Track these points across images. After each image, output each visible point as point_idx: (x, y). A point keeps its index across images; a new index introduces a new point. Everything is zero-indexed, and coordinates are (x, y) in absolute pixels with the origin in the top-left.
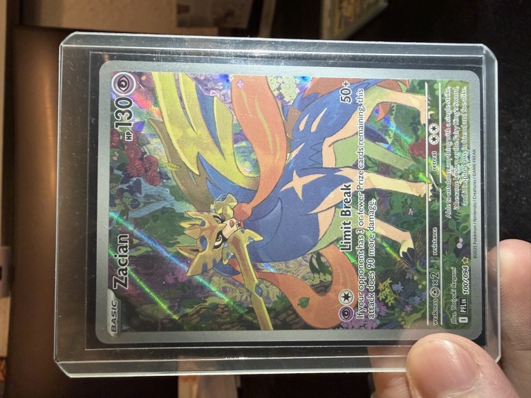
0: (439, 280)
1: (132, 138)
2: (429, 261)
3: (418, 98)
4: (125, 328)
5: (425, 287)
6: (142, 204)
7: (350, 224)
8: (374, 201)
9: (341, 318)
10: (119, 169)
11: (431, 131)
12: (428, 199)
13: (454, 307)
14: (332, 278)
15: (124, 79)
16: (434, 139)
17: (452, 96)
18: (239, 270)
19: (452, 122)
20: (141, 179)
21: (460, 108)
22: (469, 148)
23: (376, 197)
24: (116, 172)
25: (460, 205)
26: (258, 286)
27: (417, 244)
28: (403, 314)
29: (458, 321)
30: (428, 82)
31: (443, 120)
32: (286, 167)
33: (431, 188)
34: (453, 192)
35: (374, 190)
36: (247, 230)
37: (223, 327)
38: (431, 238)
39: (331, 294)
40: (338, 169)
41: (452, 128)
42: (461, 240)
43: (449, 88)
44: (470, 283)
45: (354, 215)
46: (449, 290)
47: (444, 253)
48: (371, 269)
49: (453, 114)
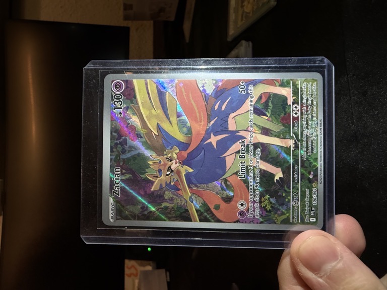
0: (298, 196)
1: (122, 115)
2: (293, 184)
3: (286, 90)
4: (118, 217)
5: (289, 200)
6: (127, 151)
7: (244, 163)
8: (259, 150)
9: (239, 217)
10: (114, 132)
11: (294, 109)
12: (292, 149)
13: (307, 212)
14: (234, 194)
15: (118, 84)
16: (296, 114)
17: (307, 88)
18: (180, 187)
19: (307, 103)
20: (127, 138)
21: (312, 95)
22: (317, 119)
23: (260, 147)
24: (113, 134)
25: (312, 152)
26: (190, 197)
27: (285, 175)
28: (276, 216)
29: (309, 220)
30: (292, 80)
31: (302, 102)
32: (207, 130)
33: (294, 142)
34: (307, 145)
35: (259, 143)
36: (185, 166)
37: (171, 219)
38: (293, 172)
39: (233, 203)
40: (237, 132)
41: (307, 107)
42: (312, 173)
43: (305, 83)
44: (317, 198)
45: (247, 157)
46: (305, 202)
47: (301, 180)
48: (257, 189)
49: (308, 98)
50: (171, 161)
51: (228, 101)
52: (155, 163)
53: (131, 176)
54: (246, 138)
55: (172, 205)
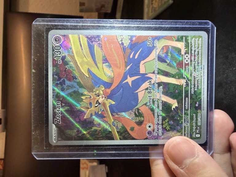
0: (188, 119)
1: (61, 62)
2: (184, 111)
3: (180, 44)
4: (59, 139)
5: (182, 122)
6: (66, 90)
7: (151, 96)
8: (161, 87)
10: (56, 75)
11: (186, 57)
12: (184, 86)
13: (194, 130)
14: (144, 119)
15: (57, 38)
16: (187, 61)
17: (195, 42)
18: (105, 115)
19: (195, 53)
20: (65, 79)
21: (198, 47)
22: (201, 64)
23: (162, 85)
24: (55, 76)
25: (198, 88)
26: (113, 122)
27: (179, 104)
28: (173, 133)
29: (196, 136)
30: (185, 36)
31: (191, 53)
32: (125, 73)
33: (185, 81)
34: (194, 83)
35: (162, 82)
36: (108, 100)
37: (99, 139)
38: (185, 102)
40: (146, 74)
41: (195, 56)
42: (198, 103)
43: (194, 39)
44: (201, 121)
45: (153, 92)
46: (192, 123)
47: (190, 108)
48: (160, 115)
49: (195, 50)
50: (98, 96)
51: (139, 51)
52: (87, 98)
53: (69, 108)
54: (152, 79)
55: (100, 129)
